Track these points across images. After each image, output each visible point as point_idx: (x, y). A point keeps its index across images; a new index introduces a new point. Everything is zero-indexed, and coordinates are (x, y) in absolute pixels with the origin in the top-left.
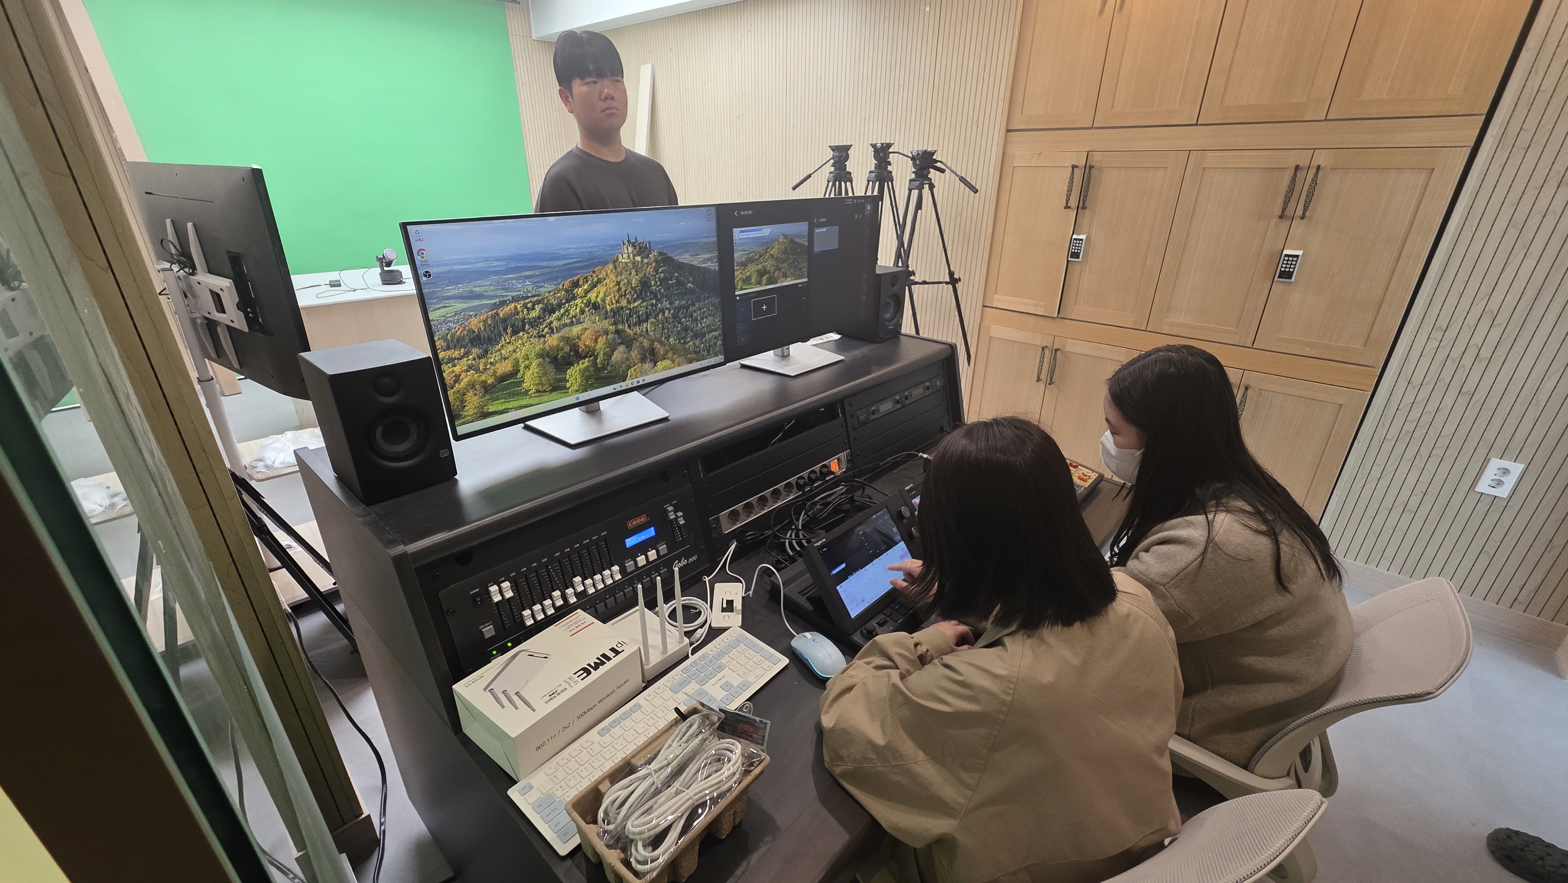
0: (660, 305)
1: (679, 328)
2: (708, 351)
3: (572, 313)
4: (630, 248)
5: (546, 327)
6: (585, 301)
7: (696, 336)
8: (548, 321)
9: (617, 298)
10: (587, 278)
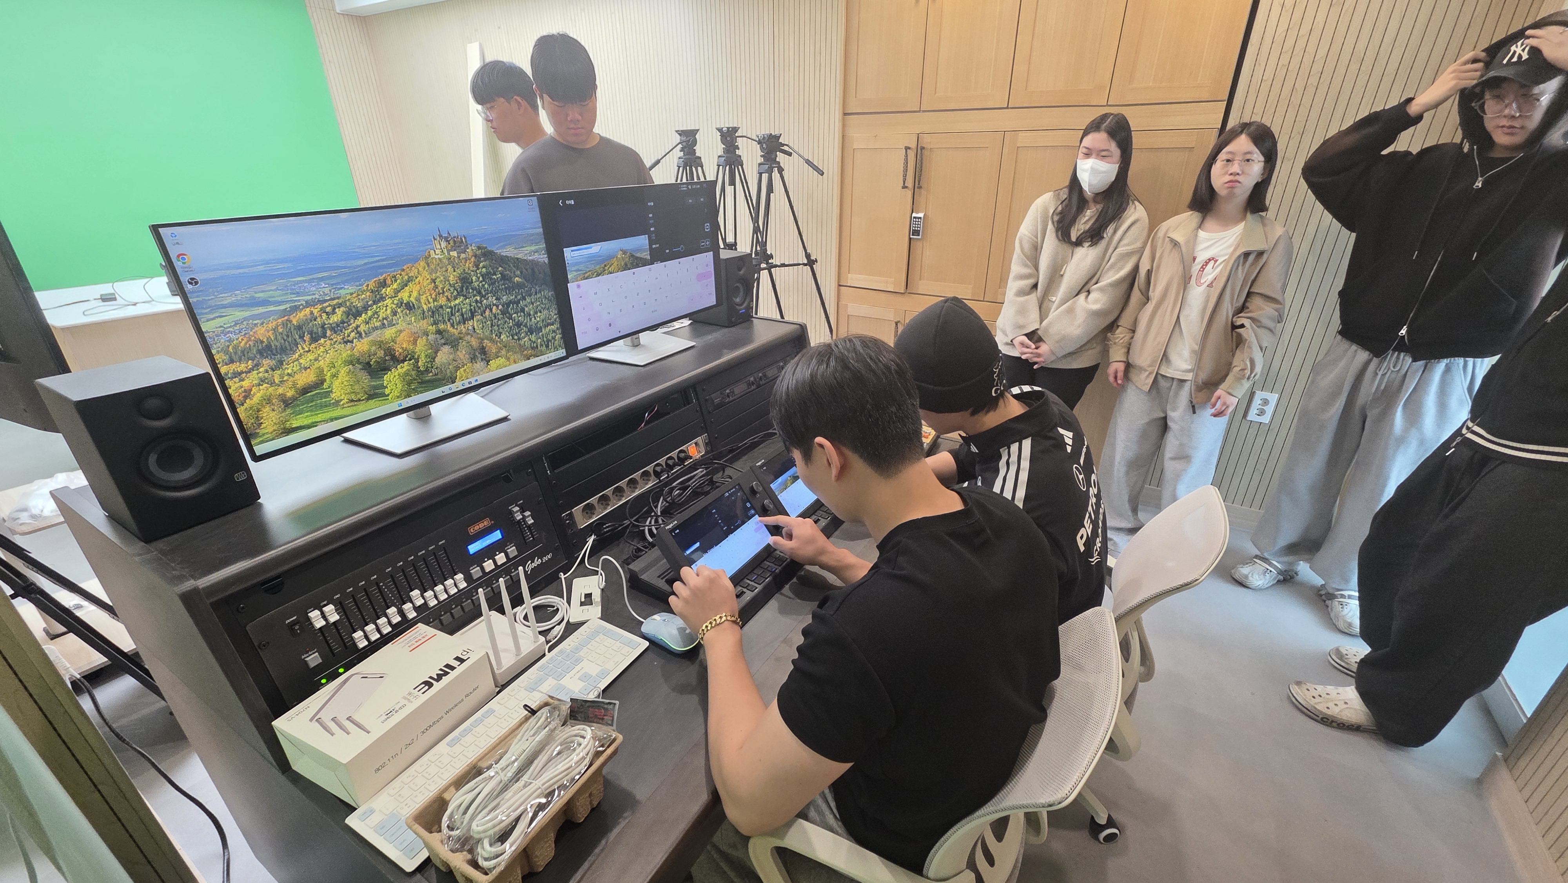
0: (485, 301)
1: (511, 324)
2: (547, 346)
3: (382, 315)
4: (442, 243)
5: (352, 331)
6: (395, 302)
7: (531, 331)
8: (354, 325)
9: (433, 296)
10: (395, 277)
